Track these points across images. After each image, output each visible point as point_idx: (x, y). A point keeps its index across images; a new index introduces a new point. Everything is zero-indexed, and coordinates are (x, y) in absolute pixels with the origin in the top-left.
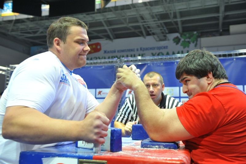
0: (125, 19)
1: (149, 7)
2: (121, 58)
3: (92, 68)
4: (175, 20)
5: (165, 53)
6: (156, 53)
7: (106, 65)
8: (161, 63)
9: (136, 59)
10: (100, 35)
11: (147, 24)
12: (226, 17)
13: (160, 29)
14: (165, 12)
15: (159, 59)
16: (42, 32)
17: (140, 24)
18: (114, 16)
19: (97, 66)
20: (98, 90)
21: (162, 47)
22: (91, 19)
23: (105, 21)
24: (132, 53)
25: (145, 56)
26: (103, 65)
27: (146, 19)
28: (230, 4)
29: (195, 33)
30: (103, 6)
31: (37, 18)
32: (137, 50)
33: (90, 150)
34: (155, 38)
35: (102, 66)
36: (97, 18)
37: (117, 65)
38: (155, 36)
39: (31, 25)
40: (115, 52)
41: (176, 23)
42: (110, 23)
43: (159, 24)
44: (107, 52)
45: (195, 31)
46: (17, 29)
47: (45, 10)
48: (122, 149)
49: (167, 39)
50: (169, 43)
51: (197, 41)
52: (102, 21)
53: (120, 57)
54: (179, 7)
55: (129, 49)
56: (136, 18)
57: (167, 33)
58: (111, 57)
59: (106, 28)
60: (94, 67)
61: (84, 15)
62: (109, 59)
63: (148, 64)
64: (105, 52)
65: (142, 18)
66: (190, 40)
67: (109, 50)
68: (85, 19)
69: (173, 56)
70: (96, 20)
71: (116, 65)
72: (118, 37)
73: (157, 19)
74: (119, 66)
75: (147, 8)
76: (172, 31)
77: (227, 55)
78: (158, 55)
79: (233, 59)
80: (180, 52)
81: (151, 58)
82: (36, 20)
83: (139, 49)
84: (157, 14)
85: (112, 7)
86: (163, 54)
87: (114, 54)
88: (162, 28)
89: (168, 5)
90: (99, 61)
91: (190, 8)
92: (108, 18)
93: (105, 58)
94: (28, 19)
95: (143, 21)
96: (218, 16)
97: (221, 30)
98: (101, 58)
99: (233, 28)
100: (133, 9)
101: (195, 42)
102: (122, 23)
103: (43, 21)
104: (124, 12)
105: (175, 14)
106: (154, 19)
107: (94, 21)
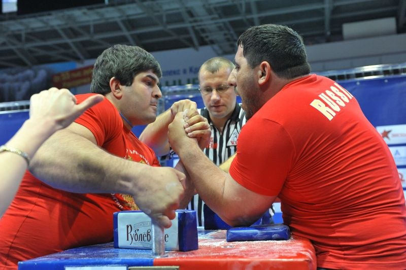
0: (160, 17)
4: (249, 17)
9: (183, 89)
11: (200, 25)
12: (336, 10)
13: (223, 32)
14: (230, 3)
16: (4, 44)
17: (187, 25)
18: (139, 11)
22: (96, 17)
23: (123, 21)
24: (176, 78)
27: (198, 16)
32: (185, 72)
34: (214, 49)
36: (108, 15)
38: (216, 47)
41: (251, 22)
42: (131, 23)
43: (221, 25)
47: (8, 3)
52: (118, 20)
55: (169, 69)
56: (180, 14)
59: (126, 33)
61: (84, 10)
65: (191, 14)
68: (85, 18)
70: (107, 19)
73: (216, 16)
77: (345, 76)
79: (355, 82)
83: (188, 71)
84: (217, 6)
88: (226, 32)
92: (128, 16)
95: (191, 19)
96: (323, 9)
97: (329, 33)
99: (349, 29)
102: (155, 24)
103: (5, 23)
104: (157, 4)
105: (248, 5)
106: (212, 16)
107: (103, 21)
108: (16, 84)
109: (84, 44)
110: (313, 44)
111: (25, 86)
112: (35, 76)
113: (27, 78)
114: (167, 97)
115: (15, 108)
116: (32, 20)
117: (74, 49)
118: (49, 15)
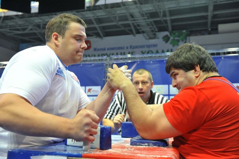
0: (115, 18)
1: (139, 5)
2: (111, 56)
3: (81, 65)
4: (165, 19)
5: (155, 51)
6: (145, 51)
7: (96, 62)
8: (151, 61)
9: (126, 57)
10: (90, 32)
11: (136, 23)
12: (214, 16)
13: (150, 27)
14: (154, 11)
15: (149, 57)
16: (31, 29)
17: (130, 22)
18: (104, 14)
19: (87, 64)
20: (88, 88)
21: (152, 45)
23: (95, 19)
24: (123, 51)
25: (134, 54)
26: (93, 62)
27: (136, 18)
28: (218, 3)
29: (184, 31)
30: (93, 4)
31: (27, 15)
32: (127, 48)
33: (79, 148)
34: (144, 36)
35: (91, 64)
36: (87, 16)
37: (107, 63)
38: (145, 35)
39: (20, 22)
40: (105, 49)
41: (166, 22)
42: (99, 20)
43: (149, 22)
44: (97, 49)
45: (184, 29)
46: (6, 26)
47: (34, 7)
48: (112, 147)
49: (157, 37)
50: (159, 41)
51: (186, 39)
52: (92, 18)
53: (110, 54)
54: (169, 5)
55: (119, 46)
56: (126, 16)
57: (156, 32)
58: (100, 55)
59: (96, 26)
60: (83, 64)
61: (75, 13)
62: (98, 57)
63: (137, 62)
64: (95, 50)
65: (132, 16)
66: (179, 39)
67: (99, 47)
69: (163, 55)
70: (86, 18)
71: (106, 63)
72: (108, 34)
73: (146, 18)
74: (108, 64)
75: (137, 7)
76: (161, 29)
77: (216, 54)
78: (148, 53)
79: (221, 57)
80: (170, 50)
81: (141, 56)
82: (25, 17)
83: (129, 47)
84: (147, 12)
85: (102, 5)
86: (152, 53)
87: (104, 52)
88: (151, 27)
89: (157, 4)
90: (89, 58)
91: (179, 7)
92: (98, 16)
93: (95, 56)
94: (17, 16)
95: (132, 19)
96: (207, 15)
97: (210, 29)
98: (91, 55)
99: (221, 27)
100: (123, 7)
101: (184, 41)
102: (112, 21)
103: (32, 18)
104: (114, 10)
105: (164, 12)
106: (144, 18)
110: (201, 35)
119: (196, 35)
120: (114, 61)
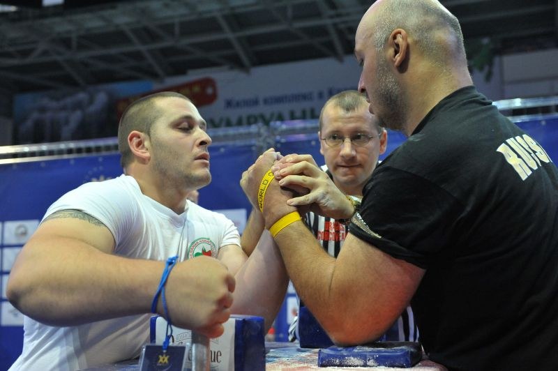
0: (283, 10)
2: (273, 123)
7: (231, 143)
9: (313, 125)
10: (213, 56)
16: (45, 53)
17: (327, 22)
22: (182, 11)
23: (226, 17)
24: (307, 105)
27: (343, 7)
29: (486, 41)
31: (30, 12)
32: (321, 96)
35: (218, 149)
36: (202, 8)
37: (261, 144)
39: (13, 33)
40: (256, 102)
42: (238, 20)
44: (234, 103)
45: (484, 35)
51: (491, 64)
52: (218, 15)
53: (271, 117)
55: (296, 92)
56: (314, 4)
58: (245, 121)
59: (229, 35)
64: (229, 104)
65: (332, 4)
67: (238, 97)
68: (169, 13)
71: (257, 143)
72: (263, 59)
82: (27, 19)
83: (326, 94)
87: (255, 110)
92: (233, 8)
93: (229, 124)
94: (3, 15)
95: (332, 12)
98: (217, 121)
101: (486, 69)
102: (273, 21)
103: (47, 21)
107: (193, 17)
108: (62, 115)
109: (165, 52)
111: (76, 117)
112: (91, 101)
113: (78, 106)
114: (278, 138)
115: (51, 153)
116: (87, 16)
117: (151, 60)
118: (113, 8)
119: (521, 51)
120: (281, 138)
